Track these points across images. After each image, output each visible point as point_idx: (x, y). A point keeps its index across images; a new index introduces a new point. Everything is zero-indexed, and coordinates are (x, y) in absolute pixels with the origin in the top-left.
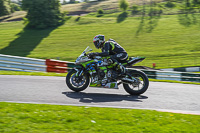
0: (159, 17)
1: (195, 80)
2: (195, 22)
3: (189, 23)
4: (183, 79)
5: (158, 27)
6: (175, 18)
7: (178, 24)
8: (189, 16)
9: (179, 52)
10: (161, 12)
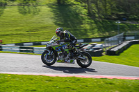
0: (5, 8)
1: (29, 51)
2: (29, 12)
3: (26, 13)
4: (21, 51)
5: (4, 15)
6: (16, 9)
7: (18, 13)
8: (26, 7)
9: (19, 32)
10: (6, 4)
